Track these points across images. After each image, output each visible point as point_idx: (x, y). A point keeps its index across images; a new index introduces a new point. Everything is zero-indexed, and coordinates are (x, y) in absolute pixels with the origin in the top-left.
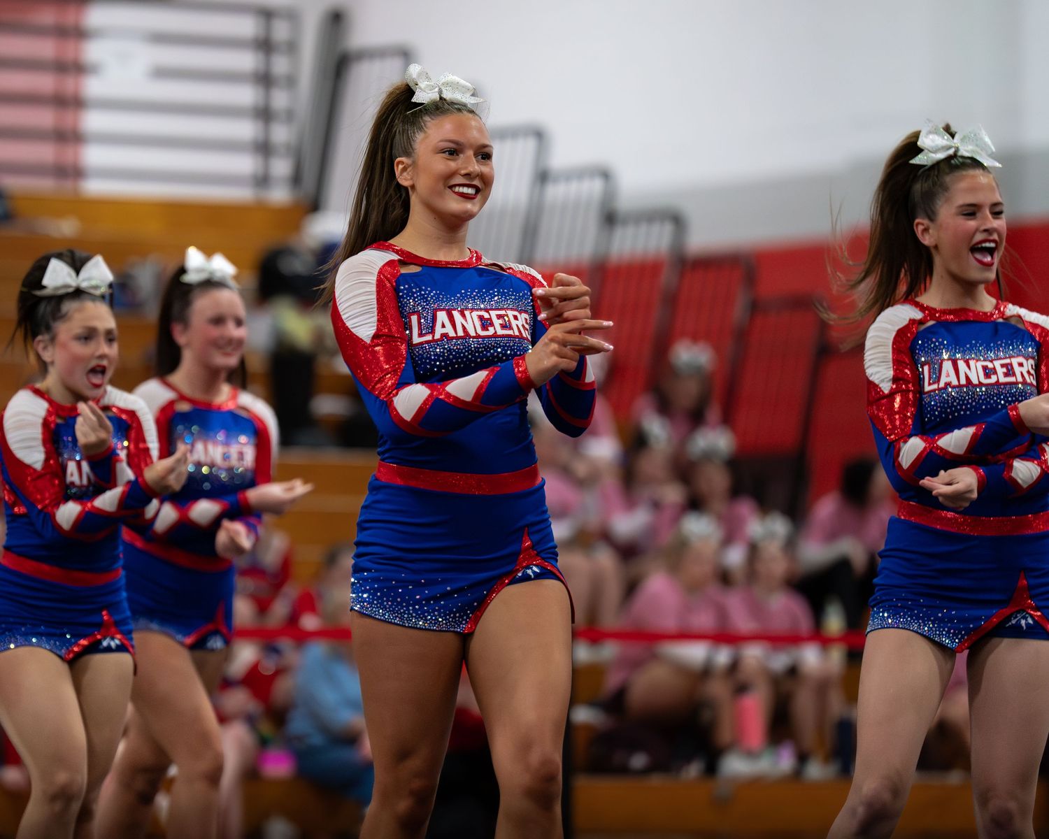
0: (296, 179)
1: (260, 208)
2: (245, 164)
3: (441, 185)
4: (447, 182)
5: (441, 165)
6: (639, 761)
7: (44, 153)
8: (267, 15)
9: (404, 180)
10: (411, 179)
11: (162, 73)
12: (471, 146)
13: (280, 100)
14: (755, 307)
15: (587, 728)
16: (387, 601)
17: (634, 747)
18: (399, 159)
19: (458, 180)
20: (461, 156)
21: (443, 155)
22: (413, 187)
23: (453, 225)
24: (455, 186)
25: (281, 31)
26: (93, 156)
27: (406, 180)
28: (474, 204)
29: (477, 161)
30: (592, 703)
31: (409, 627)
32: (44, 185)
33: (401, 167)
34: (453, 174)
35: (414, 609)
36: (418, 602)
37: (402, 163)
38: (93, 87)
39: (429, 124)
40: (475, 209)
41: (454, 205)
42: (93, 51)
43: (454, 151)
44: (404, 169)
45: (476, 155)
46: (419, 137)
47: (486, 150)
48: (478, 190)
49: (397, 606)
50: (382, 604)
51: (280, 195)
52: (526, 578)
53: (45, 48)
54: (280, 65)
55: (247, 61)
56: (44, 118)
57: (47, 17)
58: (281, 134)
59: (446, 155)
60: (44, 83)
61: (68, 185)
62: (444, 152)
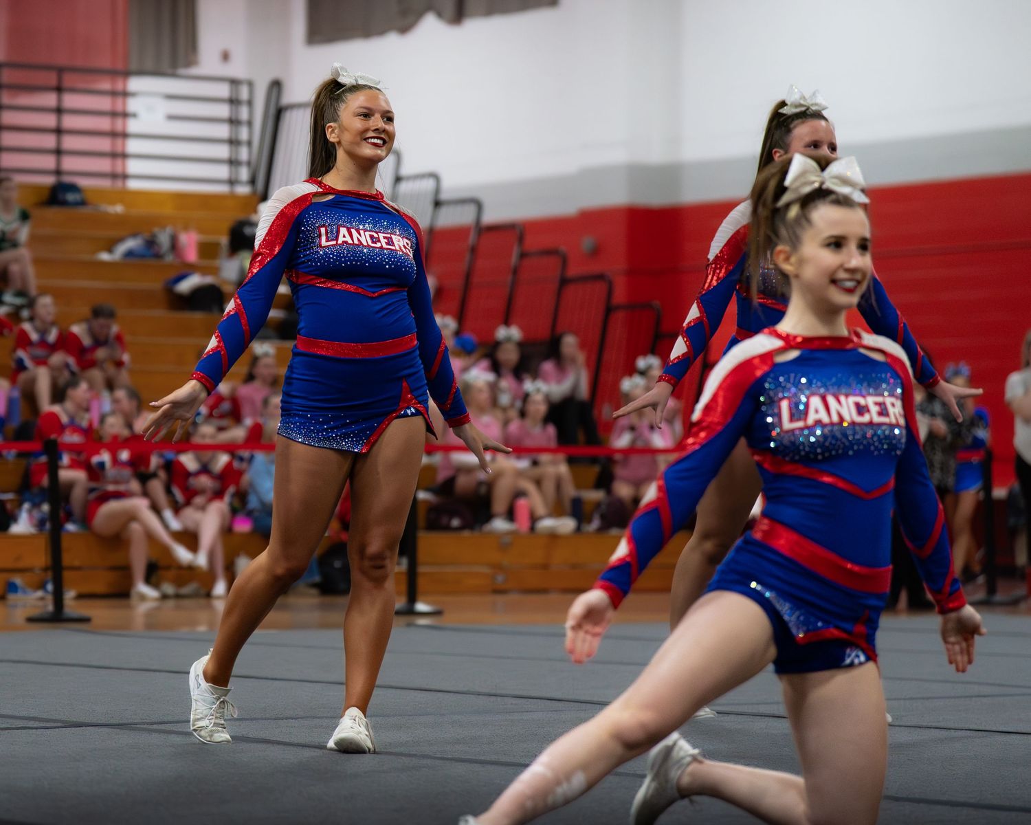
0: (253, 181)
1: (232, 196)
2: (223, 172)
3: (358, 139)
4: (363, 136)
5: (358, 124)
6: (455, 522)
7: (104, 165)
8: (234, 82)
9: (332, 138)
10: (338, 137)
11: (172, 118)
12: (379, 112)
13: (244, 134)
14: (523, 256)
15: (425, 502)
16: (304, 429)
17: (452, 514)
18: (329, 124)
19: (371, 134)
20: (372, 118)
21: (360, 117)
22: (339, 143)
23: (367, 166)
24: (368, 138)
25: (244, 93)
26: (133, 167)
27: (334, 138)
28: (382, 151)
29: (384, 122)
30: (427, 489)
31: (318, 447)
32: (105, 183)
33: (330, 130)
34: (366, 130)
35: (322, 434)
36: (326, 430)
37: (331, 127)
38: (133, 126)
39: (349, 98)
40: (384, 154)
41: (367, 151)
42: (133, 105)
43: (367, 114)
44: (333, 131)
45: (382, 117)
46: (342, 106)
47: (389, 115)
48: (385, 142)
49: (309, 432)
50: (300, 430)
51: (243, 190)
52: (406, 415)
53: (104, 103)
54: (244, 113)
55: (223, 111)
56: (104, 144)
57: (106, 85)
58: (244, 154)
59: (362, 117)
60: (104, 124)
61: (119, 183)
62: (360, 116)
